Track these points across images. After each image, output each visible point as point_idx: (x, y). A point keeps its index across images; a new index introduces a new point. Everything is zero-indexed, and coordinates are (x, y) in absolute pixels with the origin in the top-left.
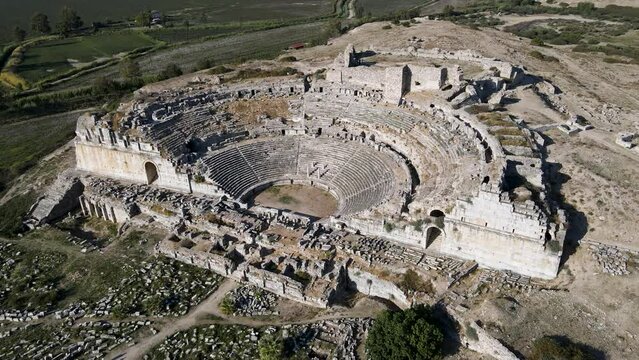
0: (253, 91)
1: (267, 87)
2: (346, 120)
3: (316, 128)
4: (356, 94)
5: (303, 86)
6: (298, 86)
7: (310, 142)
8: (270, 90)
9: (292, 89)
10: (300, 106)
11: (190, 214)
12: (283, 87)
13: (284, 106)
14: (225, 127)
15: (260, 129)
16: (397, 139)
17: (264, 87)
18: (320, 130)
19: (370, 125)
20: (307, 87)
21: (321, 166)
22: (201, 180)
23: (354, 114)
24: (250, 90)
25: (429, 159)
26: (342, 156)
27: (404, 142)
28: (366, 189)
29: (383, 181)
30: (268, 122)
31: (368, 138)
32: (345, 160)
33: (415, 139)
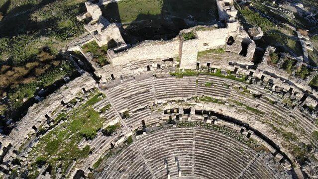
0: (46, 116)
1: (58, 103)
2: (160, 101)
3: (139, 123)
4: (149, 69)
5: (93, 81)
6: (87, 83)
7: (145, 142)
8: (62, 102)
10: (108, 106)
12: (74, 91)
13: (91, 114)
16: (223, 107)
17: (56, 104)
18: (143, 122)
19: (185, 99)
20: (97, 79)
23: (164, 93)
24: (43, 117)
25: (278, 127)
26: (184, 142)
27: (234, 109)
28: (241, 175)
29: (251, 161)
30: (92, 144)
31: (193, 112)
32: (189, 146)
33: (241, 104)
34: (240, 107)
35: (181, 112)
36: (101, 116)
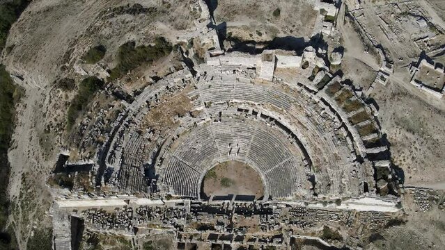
0: (156, 95)
1: (165, 87)
2: (237, 101)
3: (217, 113)
4: (234, 73)
5: (190, 75)
6: (187, 76)
7: (218, 127)
8: (167, 87)
9: (183, 80)
10: (197, 96)
11: (180, 226)
12: (176, 80)
13: (185, 100)
14: (156, 141)
15: (180, 130)
16: (282, 116)
17: (163, 88)
18: (220, 113)
19: (256, 104)
20: (194, 73)
21: (234, 145)
22: (169, 197)
23: (241, 95)
24: (153, 95)
25: (313, 142)
26: (246, 134)
27: (289, 121)
28: (277, 166)
29: (286, 160)
30: (182, 120)
31: (259, 115)
32: (249, 138)
33: (295, 118)
34: (293, 120)
35: (250, 112)
36: (191, 102)
